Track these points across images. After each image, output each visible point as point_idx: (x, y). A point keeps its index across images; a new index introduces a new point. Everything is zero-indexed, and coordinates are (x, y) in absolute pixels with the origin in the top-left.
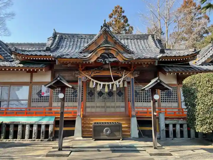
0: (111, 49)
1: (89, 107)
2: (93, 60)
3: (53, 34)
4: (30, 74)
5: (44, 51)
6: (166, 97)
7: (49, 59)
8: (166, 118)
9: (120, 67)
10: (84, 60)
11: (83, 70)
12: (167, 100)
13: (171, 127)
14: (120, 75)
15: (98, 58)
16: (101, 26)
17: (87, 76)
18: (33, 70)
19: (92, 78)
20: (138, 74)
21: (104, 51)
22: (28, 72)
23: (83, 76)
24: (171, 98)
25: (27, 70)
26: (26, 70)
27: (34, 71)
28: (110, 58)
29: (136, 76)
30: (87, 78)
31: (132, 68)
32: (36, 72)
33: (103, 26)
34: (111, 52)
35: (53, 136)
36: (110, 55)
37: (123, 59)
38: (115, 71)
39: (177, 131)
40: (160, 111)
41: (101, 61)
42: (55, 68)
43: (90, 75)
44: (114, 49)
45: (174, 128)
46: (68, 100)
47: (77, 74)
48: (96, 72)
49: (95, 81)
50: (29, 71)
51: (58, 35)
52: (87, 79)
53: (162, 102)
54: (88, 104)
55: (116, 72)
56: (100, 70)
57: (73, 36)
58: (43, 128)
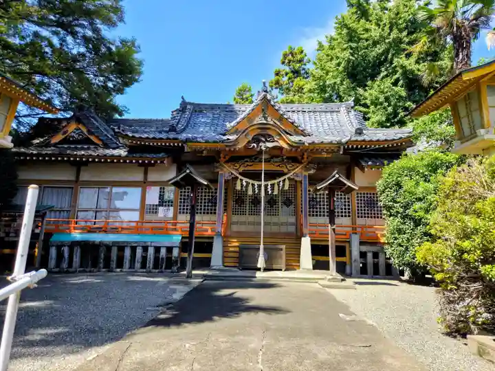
0: (269, 129)
1: (237, 223)
2: (240, 146)
3: (181, 104)
4: (143, 168)
5: (167, 132)
6: (366, 209)
7: (174, 144)
8: (361, 243)
9: (285, 157)
10: (226, 146)
11: (227, 162)
12: (368, 214)
13: (370, 256)
14: (286, 171)
15: (249, 142)
16: (259, 92)
17: (234, 172)
18: (150, 162)
19: (240, 174)
20: (314, 169)
21: (259, 131)
22: (140, 165)
23: (227, 171)
24: (374, 210)
25: (140, 162)
26: (137, 162)
27: (150, 164)
28: (269, 141)
29: (312, 172)
30: (232, 174)
31: (305, 159)
32: (153, 165)
33: (261, 91)
34: (270, 132)
35: (179, 265)
36: (268, 137)
37: (288, 144)
38: (277, 164)
39: (380, 263)
40: (354, 231)
41: (254, 147)
42: (183, 158)
43: (237, 170)
44: (274, 128)
45: (376, 260)
46: (202, 211)
47: (217, 168)
48: (248, 165)
49: (245, 180)
50: (143, 165)
51: (189, 107)
52: (233, 176)
53: (358, 217)
54: (235, 218)
55: (279, 166)
56: (253, 161)
57: (212, 107)
58: (163, 252)
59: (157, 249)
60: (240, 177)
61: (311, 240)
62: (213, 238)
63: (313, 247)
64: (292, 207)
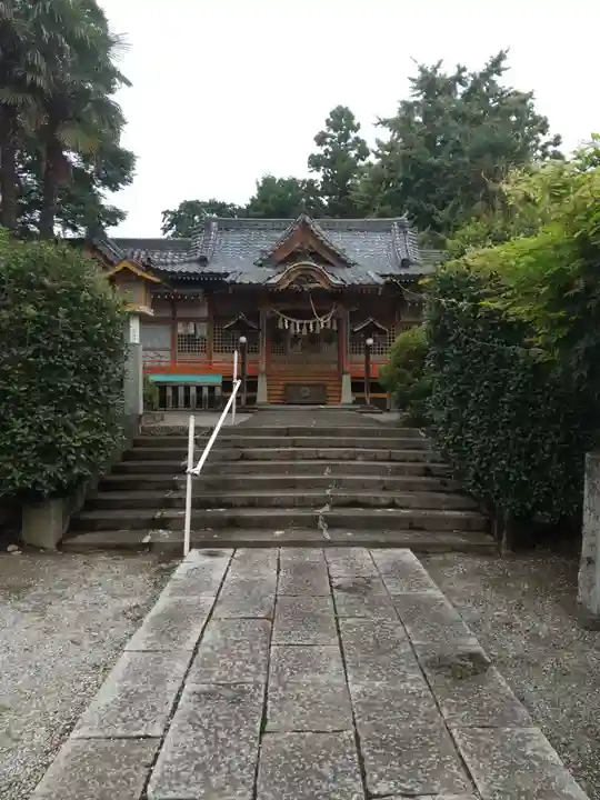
0: (311, 269)
2: (283, 287)
15: (292, 283)
17: (275, 311)
19: (282, 312)
21: (301, 271)
23: (268, 309)
28: (310, 283)
30: (273, 312)
35: (221, 404)
36: (310, 279)
37: (330, 285)
38: (319, 303)
41: (296, 287)
43: (278, 309)
47: (259, 306)
48: (288, 304)
49: (288, 319)
52: (274, 314)
55: (321, 304)
58: (205, 391)
59: (199, 389)
60: (282, 316)
61: (352, 378)
62: (257, 377)
63: (352, 384)
64: (334, 345)
